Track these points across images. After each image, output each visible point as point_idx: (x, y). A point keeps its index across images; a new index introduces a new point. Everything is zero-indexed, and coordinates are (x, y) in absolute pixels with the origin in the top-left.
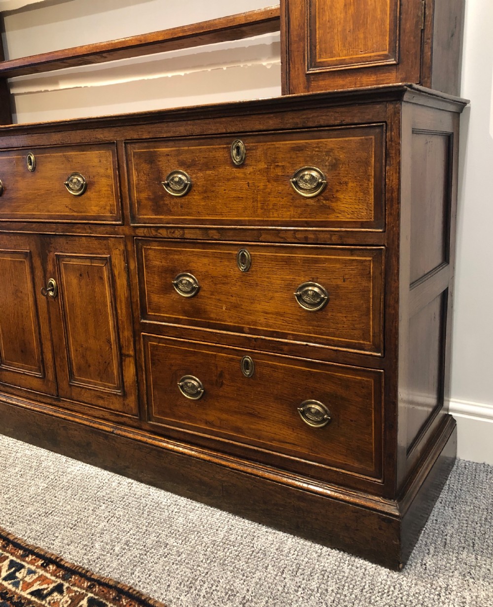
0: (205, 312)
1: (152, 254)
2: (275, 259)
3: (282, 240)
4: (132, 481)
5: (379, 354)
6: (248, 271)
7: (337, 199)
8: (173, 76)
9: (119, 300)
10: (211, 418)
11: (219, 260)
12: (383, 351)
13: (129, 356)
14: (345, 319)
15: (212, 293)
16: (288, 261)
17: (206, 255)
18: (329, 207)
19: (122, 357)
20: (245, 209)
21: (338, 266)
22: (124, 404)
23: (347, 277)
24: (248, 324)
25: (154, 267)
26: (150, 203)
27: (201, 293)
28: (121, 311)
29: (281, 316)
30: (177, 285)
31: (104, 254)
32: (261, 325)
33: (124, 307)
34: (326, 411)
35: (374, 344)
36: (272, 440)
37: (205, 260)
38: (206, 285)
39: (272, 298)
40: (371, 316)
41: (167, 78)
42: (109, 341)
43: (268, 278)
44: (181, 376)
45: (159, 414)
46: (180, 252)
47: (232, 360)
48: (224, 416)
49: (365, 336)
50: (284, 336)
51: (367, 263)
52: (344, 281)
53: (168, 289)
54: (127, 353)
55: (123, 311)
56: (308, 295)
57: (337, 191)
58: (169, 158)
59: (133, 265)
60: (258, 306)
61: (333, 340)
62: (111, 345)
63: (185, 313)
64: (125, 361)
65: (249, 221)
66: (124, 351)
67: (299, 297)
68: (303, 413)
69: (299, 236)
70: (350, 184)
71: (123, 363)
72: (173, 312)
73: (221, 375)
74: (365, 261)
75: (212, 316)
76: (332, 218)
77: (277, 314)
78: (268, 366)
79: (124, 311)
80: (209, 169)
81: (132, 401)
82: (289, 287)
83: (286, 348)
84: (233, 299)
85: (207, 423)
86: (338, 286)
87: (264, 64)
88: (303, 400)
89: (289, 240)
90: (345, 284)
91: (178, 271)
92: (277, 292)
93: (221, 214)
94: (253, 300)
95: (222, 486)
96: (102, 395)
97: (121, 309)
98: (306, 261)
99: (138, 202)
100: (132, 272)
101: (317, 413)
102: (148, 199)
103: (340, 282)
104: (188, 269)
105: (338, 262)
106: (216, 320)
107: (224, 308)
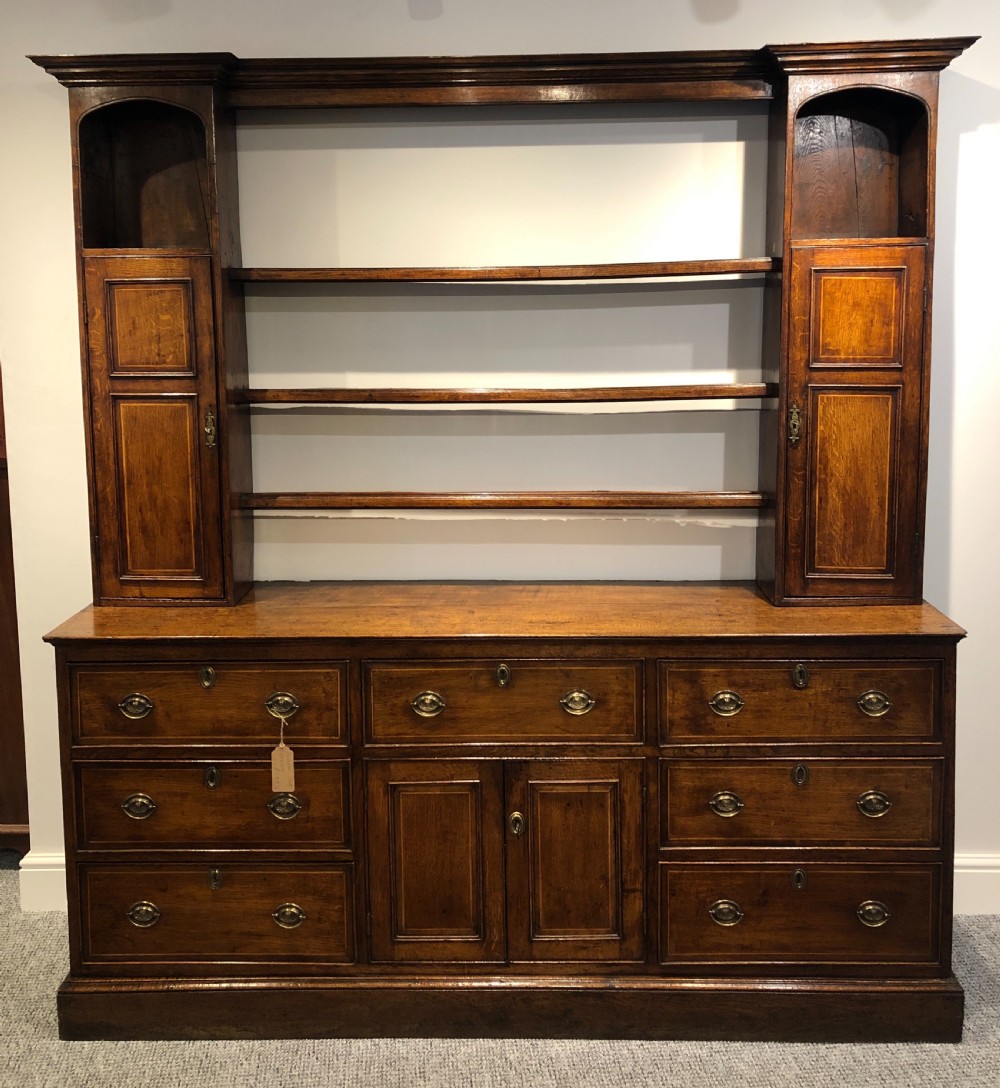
0: (748, 830)
1: (680, 774)
4: (638, 1042)
5: (938, 849)
6: (804, 785)
7: (901, 718)
8: (548, 521)
9: (626, 828)
10: (749, 943)
11: (769, 777)
12: (939, 846)
13: (634, 891)
14: (905, 821)
15: (758, 810)
16: (849, 773)
17: (753, 772)
18: (892, 725)
19: (622, 893)
20: (804, 727)
21: (900, 775)
22: (621, 949)
23: (908, 784)
24: (801, 836)
25: (683, 788)
26: (687, 722)
27: (745, 811)
28: (629, 842)
29: (840, 824)
30: (715, 807)
31: (611, 778)
32: (815, 836)
33: (633, 835)
35: (934, 840)
37: (753, 777)
38: (750, 802)
39: (829, 809)
41: (541, 520)
42: (605, 878)
43: (826, 790)
44: (712, 902)
45: (677, 951)
46: (721, 771)
47: (780, 875)
48: (766, 936)
49: (924, 834)
50: (842, 843)
51: (928, 772)
52: (906, 787)
53: (703, 810)
54: (633, 887)
55: (630, 840)
56: (872, 803)
57: (901, 711)
58: (717, 678)
59: (653, 789)
60: (814, 818)
61: (893, 842)
62: (607, 882)
63: (720, 833)
64: (627, 898)
65: (808, 738)
66: (628, 886)
67: (863, 807)
68: (863, 916)
69: (862, 750)
70: (912, 706)
71: (625, 900)
73: (765, 893)
74: (926, 770)
75: (757, 832)
76: (894, 734)
77: (836, 823)
78: (823, 875)
79: (633, 840)
80: (766, 690)
81: (634, 943)
83: (844, 856)
84: (784, 814)
85: (743, 948)
86: (899, 793)
87: (677, 521)
88: (858, 904)
89: (852, 754)
90: (906, 791)
91: (715, 790)
92: (835, 802)
93: (777, 732)
94: (807, 813)
96: (584, 945)
97: (629, 838)
99: (670, 721)
100: (652, 796)
101: (875, 913)
102: (686, 718)
103: (902, 789)
104: (729, 787)
105: (900, 771)
106: (762, 836)
107: (772, 824)
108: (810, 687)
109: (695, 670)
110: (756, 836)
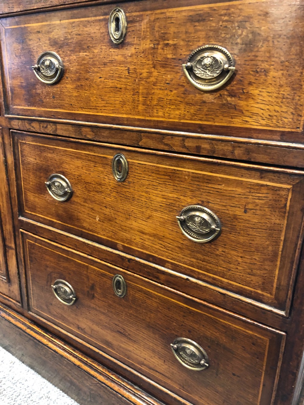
0: (78, 220)
1: (27, 149)
2: (157, 171)
3: (166, 148)
5: (282, 313)
6: (124, 181)
7: (249, 96)
10: (83, 326)
11: (92, 164)
12: (288, 311)
13: (12, 248)
14: (240, 260)
15: (85, 200)
16: (172, 176)
17: (79, 157)
18: (235, 107)
19: (6, 248)
20: (123, 103)
21: (239, 190)
22: (10, 290)
23: (250, 206)
24: (122, 241)
25: (29, 163)
26: (23, 92)
27: (74, 199)
29: (160, 239)
30: (49, 186)
32: (137, 245)
34: (203, 356)
35: (276, 298)
36: (142, 364)
37: (78, 163)
38: (79, 191)
39: (149, 217)
40: (278, 263)
43: (147, 192)
44: (55, 278)
45: (38, 308)
46: (54, 150)
47: (103, 275)
48: (95, 327)
49: (265, 285)
50: (162, 263)
51: (283, 193)
52: (245, 212)
53: (41, 189)
54: (9, 245)
56: (194, 222)
57: (250, 84)
58: (40, 35)
60: (134, 223)
61: (221, 281)
63: (59, 217)
64: (8, 252)
65: (128, 119)
66: (7, 243)
67: (183, 223)
68: (177, 350)
69: (188, 143)
70: (272, 74)
71: (7, 254)
72: (48, 214)
73: (93, 287)
74: (280, 189)
75: (85, 225)
76: (237, 123)
77: (154, 236)
78: (141, 290)
80: (84, 50)
82: (171, 207)
83: (162, 277)
84: (107, 211)
85: (79, 328)
86: (235, 217)
88: (177, 336)
89: (175, 149)
90: (246, 216)
91: (51, 171)
92: (156, 210)
93: (96, 108)
94: (128, 216)
95: (90, 393)
98: (196, 178)
99: (11, 90)
100: (10, 167)
101: (193, 355)
102: (21, 87)
103: (239, 212)
104: (61, 170)
105: (240, 184)
106: (89, 230)
107: (98, 219)
108: (129, 44)
109: (23, 26)
110: (84, 228)
